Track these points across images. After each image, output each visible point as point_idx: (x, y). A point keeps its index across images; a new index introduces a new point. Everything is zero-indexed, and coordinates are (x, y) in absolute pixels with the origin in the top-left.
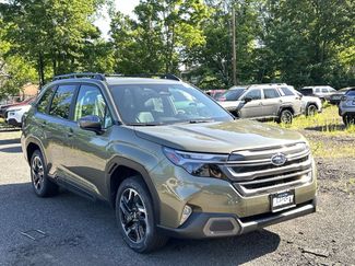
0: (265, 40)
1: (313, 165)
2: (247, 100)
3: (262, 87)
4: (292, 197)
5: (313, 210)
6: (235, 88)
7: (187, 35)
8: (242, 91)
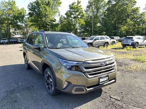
0: (101, 24)
1: (116, 65)
2: (95, 40)
3: (100, 36)
4: (107, 78)
5: (115, 82)
6: (92, 36)
7: (80, 22)
8: (94, 38)
